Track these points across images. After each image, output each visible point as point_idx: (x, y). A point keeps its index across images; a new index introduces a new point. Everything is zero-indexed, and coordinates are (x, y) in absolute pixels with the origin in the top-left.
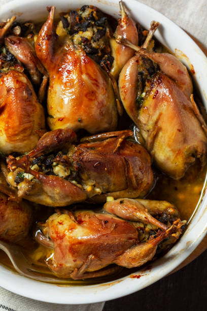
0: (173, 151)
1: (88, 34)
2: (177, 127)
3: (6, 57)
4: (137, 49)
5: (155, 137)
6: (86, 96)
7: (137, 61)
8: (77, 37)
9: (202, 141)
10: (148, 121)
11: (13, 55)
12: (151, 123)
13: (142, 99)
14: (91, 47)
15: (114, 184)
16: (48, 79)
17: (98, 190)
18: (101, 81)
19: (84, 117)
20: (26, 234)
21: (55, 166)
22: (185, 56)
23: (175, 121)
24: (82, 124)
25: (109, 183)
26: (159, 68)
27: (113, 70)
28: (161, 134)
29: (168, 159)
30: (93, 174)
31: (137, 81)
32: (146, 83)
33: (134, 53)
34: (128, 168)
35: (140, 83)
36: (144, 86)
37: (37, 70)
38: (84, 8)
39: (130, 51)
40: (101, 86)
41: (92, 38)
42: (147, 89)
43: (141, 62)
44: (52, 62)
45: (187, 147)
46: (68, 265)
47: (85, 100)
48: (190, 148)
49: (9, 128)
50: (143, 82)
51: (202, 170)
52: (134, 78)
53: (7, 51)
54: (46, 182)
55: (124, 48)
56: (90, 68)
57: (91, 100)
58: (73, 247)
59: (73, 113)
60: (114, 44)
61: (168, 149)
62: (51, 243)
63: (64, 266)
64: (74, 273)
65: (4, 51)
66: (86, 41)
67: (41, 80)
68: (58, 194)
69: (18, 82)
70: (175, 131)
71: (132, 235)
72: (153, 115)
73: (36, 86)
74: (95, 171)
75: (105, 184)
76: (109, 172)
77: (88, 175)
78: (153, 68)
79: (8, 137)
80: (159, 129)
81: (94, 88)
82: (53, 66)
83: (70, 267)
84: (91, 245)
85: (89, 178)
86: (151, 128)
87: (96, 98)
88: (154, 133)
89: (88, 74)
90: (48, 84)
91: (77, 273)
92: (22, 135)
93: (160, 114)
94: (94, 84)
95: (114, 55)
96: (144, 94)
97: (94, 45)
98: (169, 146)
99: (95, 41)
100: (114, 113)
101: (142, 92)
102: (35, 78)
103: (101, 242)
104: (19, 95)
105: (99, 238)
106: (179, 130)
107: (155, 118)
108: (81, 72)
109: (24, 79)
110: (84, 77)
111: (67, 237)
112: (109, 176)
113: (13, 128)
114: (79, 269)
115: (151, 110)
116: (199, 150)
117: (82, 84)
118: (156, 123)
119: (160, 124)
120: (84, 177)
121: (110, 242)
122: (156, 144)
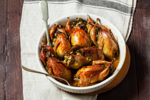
0: (109, 49)
1: (80, 23)
2: (109, 41)
3: (58, 32)
4: (94, 24)
5: (103, 46)
6: (82, 37)
7: (95, 27)
8: (77, 25)
9: (116, 47)
10: (100, 43)
11: (60, 32)
12: (101, 43)
13: (98, 37)
14: (81, 26)
15: (94, 57)
16: (70, 37)
17: (90, 60)
18: (85, 34)
19: (82, 43)
20: (71, 78)
21: (77, 54)
22: (107, 26)
23: (108, 39)
24: (82, 45)
25: (93, 58)
26: (101, 29)
27: (88, 32)
28: (104, 45)
29: (108, 52)
30: (88, 54)
31: (95, 32)
32: (98, 32)
33: (93, 26)
34: (98, 52)
35: (96, 33)
36: (97, 33)
37: (67, 34)
38: (77, 18)
39: (92, 26)
40: (86, 35)
41: (81, 24)
42: (98, 34)
43: (96, 27)
44: (71, 31)
45: (113, 47)
46: (85, 80)
47: (82, 38)
48: (113, 48)
49: (62, 48)
50: (97, 32)
51: (118, 56)
52: (94, 32)
53: (58, 31)
54: (75, 57)
55: (90, 25)
56: (82, 31)
57: (84, 38)
58: (86, 73)
59: (79, 42)
60: (87, 26)
61: (107, 49)
62: (79, 79)
63: (84, 81)
64: (87, 83)
65: (57, 31)
66: (79, 25)
67: (69, 37)
68: (79, 59)
69: (63, 36)
70: (108, 42)
71: (102, 68)
72: (101, 40)
73: (68, 39)
74: (88, 53)
75: (91, 58)
76: (92, 53)
77: (87, 55)
78: (99, 28)
79: (62, 51)
80: (104, 44)
81: (84, 35)
82: (71, 32)
83: (86, 81)
84: (91, 71)
85: (87, 56)
86: (101, 44)
87: (85, 38)
88: (103, 45)
89: (82, 32)
90: (71, 38)
91: (88, 83)
92: (66, 49)
93: (104, 39)
94: (84, 34)
95: (88, 28)
96: (98, 36)
97: (82, 25)
98: (107, 48)
99: (82, 24)
100: (90, 43)
101: (97, 35)
102: (67, 37)
103: (93, 70)
104: (64, 39)
105: (93, 69)
106: (110, 42)
107: (102, 41)
108: (80, 32)
109: (64, 35)
110: (81, 33)
111: (83, 72)
112: (93, 55)
113: (63, 47)
114: (88, 81)
115: (101, 39)
116: (116, 49)
117: (81, 35)
118: (103, 42)
119: (104, 42)
120: (86, 56)
121: (96, 70)
122: (104, 49)
